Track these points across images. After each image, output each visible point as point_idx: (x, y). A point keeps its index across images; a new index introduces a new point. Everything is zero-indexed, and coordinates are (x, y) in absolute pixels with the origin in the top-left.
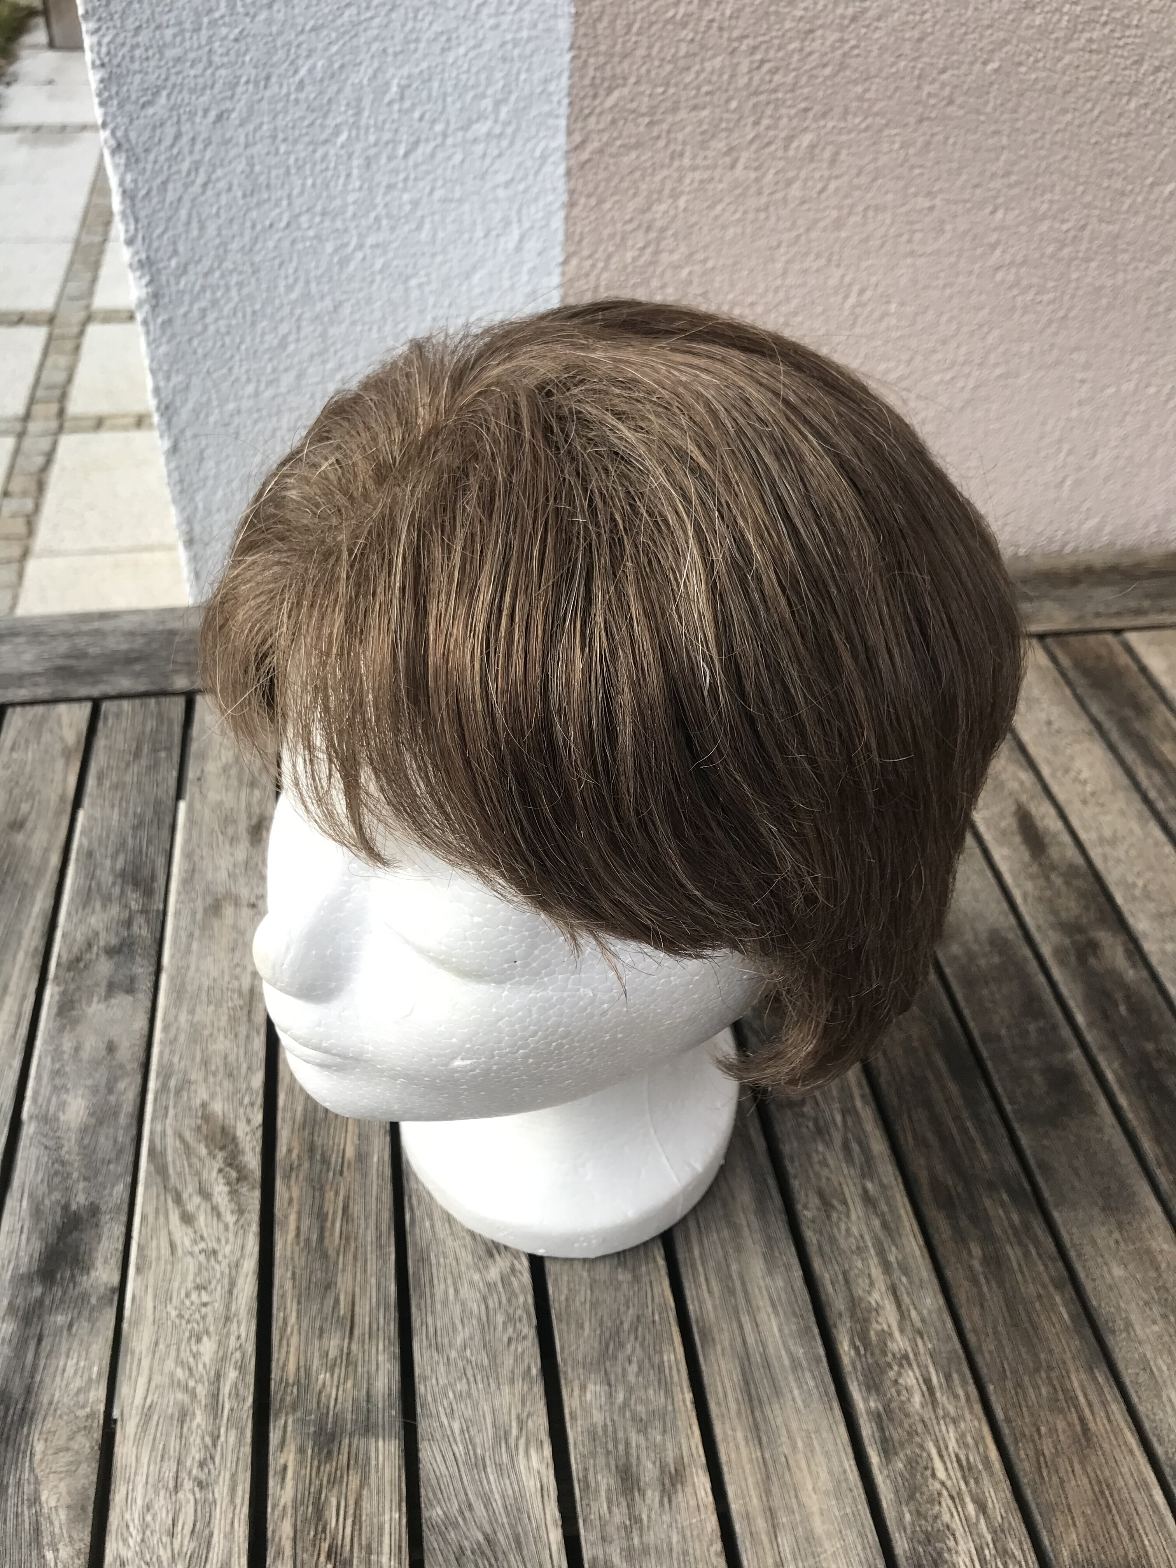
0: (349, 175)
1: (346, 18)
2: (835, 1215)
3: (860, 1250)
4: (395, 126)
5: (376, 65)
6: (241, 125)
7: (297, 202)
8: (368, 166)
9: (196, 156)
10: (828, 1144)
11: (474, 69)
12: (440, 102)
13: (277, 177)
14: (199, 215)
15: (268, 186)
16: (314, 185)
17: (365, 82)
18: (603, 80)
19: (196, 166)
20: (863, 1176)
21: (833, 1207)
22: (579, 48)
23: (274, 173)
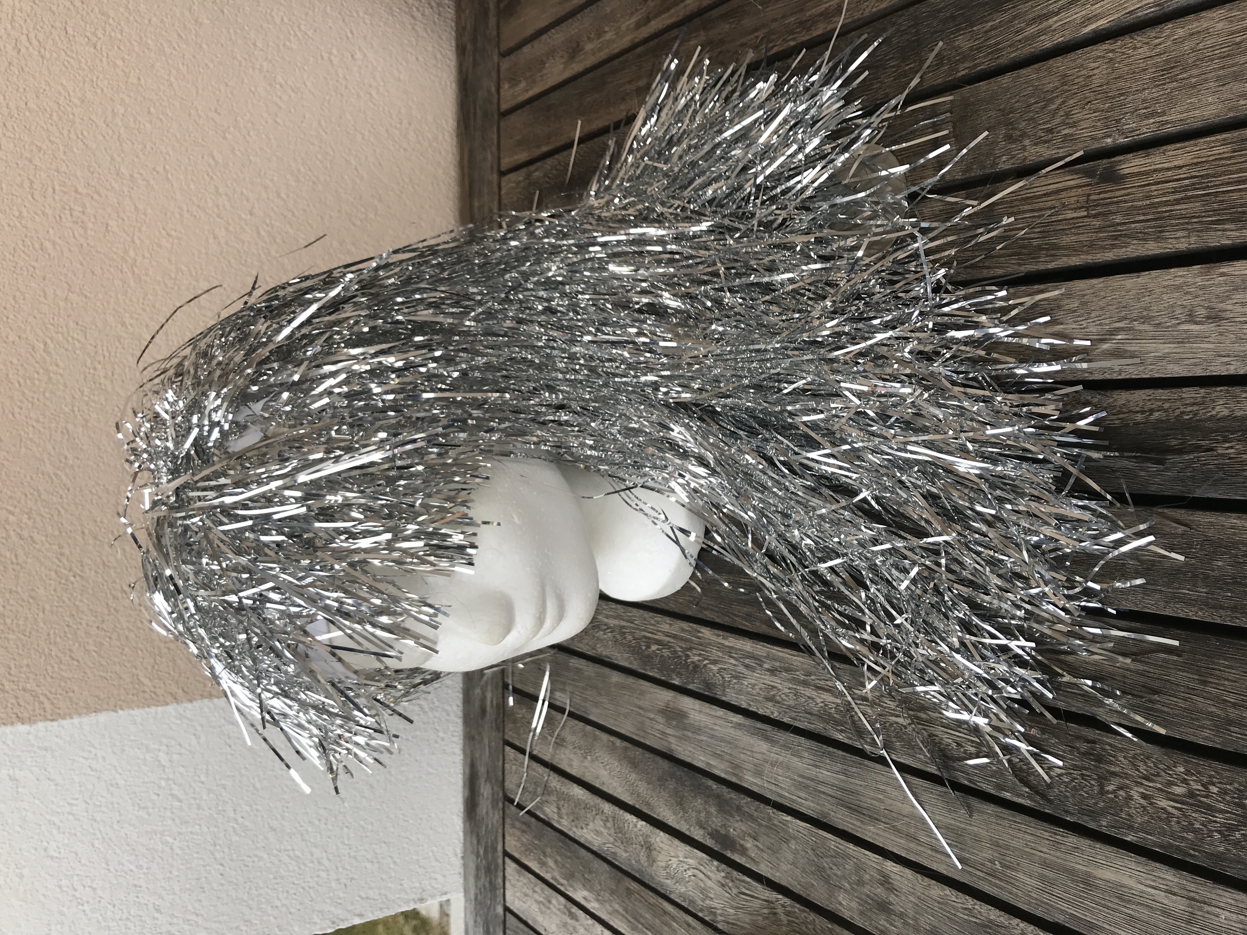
0: (192, 833)
4: (162, 810)
6: (163, 898)
7: (207, 861)
11: (129, 768)
12: (148, 785)
14: (215, 917)
18: (134, 688)
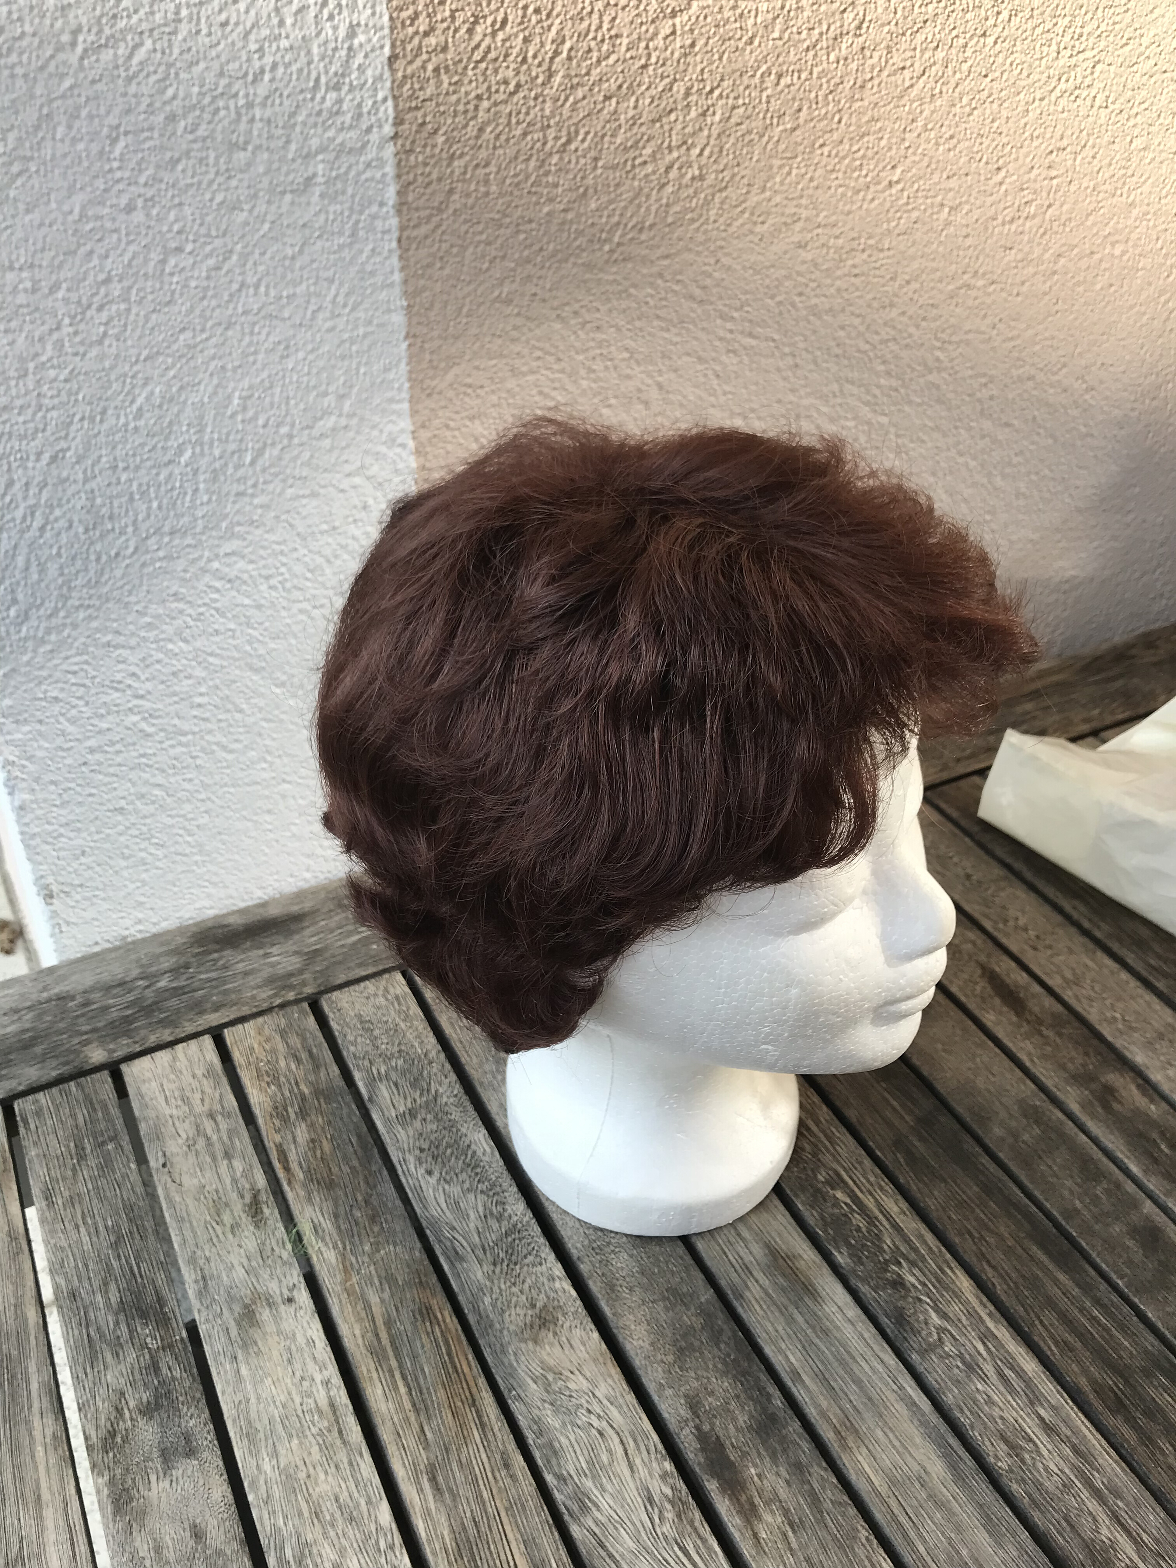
0: (196, 490)
1: (181, 342)
2: (1027, 1456)
3: (1067, 1486)
4: (239, 437)
5: (215, 381)
6: (78, 462)
7: (143, 527)
8: (215, 480)
9: (31, 501)
10: (984, 1379)
11: (314, 371)
12: (283, 407)
13: (120, 507)
14: (38, 558)
15: (111, 518)
16: (160, 507)
17: (206, 400)
18: (440, 361)
19: (32, 511)
20: (1032, 1403)
21: (1021, 1448)
22: (414, 336)
23: (116, 504)
